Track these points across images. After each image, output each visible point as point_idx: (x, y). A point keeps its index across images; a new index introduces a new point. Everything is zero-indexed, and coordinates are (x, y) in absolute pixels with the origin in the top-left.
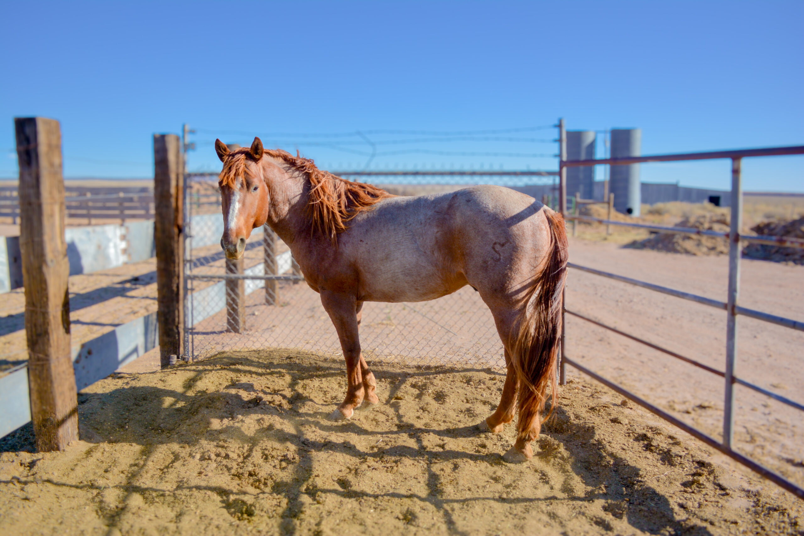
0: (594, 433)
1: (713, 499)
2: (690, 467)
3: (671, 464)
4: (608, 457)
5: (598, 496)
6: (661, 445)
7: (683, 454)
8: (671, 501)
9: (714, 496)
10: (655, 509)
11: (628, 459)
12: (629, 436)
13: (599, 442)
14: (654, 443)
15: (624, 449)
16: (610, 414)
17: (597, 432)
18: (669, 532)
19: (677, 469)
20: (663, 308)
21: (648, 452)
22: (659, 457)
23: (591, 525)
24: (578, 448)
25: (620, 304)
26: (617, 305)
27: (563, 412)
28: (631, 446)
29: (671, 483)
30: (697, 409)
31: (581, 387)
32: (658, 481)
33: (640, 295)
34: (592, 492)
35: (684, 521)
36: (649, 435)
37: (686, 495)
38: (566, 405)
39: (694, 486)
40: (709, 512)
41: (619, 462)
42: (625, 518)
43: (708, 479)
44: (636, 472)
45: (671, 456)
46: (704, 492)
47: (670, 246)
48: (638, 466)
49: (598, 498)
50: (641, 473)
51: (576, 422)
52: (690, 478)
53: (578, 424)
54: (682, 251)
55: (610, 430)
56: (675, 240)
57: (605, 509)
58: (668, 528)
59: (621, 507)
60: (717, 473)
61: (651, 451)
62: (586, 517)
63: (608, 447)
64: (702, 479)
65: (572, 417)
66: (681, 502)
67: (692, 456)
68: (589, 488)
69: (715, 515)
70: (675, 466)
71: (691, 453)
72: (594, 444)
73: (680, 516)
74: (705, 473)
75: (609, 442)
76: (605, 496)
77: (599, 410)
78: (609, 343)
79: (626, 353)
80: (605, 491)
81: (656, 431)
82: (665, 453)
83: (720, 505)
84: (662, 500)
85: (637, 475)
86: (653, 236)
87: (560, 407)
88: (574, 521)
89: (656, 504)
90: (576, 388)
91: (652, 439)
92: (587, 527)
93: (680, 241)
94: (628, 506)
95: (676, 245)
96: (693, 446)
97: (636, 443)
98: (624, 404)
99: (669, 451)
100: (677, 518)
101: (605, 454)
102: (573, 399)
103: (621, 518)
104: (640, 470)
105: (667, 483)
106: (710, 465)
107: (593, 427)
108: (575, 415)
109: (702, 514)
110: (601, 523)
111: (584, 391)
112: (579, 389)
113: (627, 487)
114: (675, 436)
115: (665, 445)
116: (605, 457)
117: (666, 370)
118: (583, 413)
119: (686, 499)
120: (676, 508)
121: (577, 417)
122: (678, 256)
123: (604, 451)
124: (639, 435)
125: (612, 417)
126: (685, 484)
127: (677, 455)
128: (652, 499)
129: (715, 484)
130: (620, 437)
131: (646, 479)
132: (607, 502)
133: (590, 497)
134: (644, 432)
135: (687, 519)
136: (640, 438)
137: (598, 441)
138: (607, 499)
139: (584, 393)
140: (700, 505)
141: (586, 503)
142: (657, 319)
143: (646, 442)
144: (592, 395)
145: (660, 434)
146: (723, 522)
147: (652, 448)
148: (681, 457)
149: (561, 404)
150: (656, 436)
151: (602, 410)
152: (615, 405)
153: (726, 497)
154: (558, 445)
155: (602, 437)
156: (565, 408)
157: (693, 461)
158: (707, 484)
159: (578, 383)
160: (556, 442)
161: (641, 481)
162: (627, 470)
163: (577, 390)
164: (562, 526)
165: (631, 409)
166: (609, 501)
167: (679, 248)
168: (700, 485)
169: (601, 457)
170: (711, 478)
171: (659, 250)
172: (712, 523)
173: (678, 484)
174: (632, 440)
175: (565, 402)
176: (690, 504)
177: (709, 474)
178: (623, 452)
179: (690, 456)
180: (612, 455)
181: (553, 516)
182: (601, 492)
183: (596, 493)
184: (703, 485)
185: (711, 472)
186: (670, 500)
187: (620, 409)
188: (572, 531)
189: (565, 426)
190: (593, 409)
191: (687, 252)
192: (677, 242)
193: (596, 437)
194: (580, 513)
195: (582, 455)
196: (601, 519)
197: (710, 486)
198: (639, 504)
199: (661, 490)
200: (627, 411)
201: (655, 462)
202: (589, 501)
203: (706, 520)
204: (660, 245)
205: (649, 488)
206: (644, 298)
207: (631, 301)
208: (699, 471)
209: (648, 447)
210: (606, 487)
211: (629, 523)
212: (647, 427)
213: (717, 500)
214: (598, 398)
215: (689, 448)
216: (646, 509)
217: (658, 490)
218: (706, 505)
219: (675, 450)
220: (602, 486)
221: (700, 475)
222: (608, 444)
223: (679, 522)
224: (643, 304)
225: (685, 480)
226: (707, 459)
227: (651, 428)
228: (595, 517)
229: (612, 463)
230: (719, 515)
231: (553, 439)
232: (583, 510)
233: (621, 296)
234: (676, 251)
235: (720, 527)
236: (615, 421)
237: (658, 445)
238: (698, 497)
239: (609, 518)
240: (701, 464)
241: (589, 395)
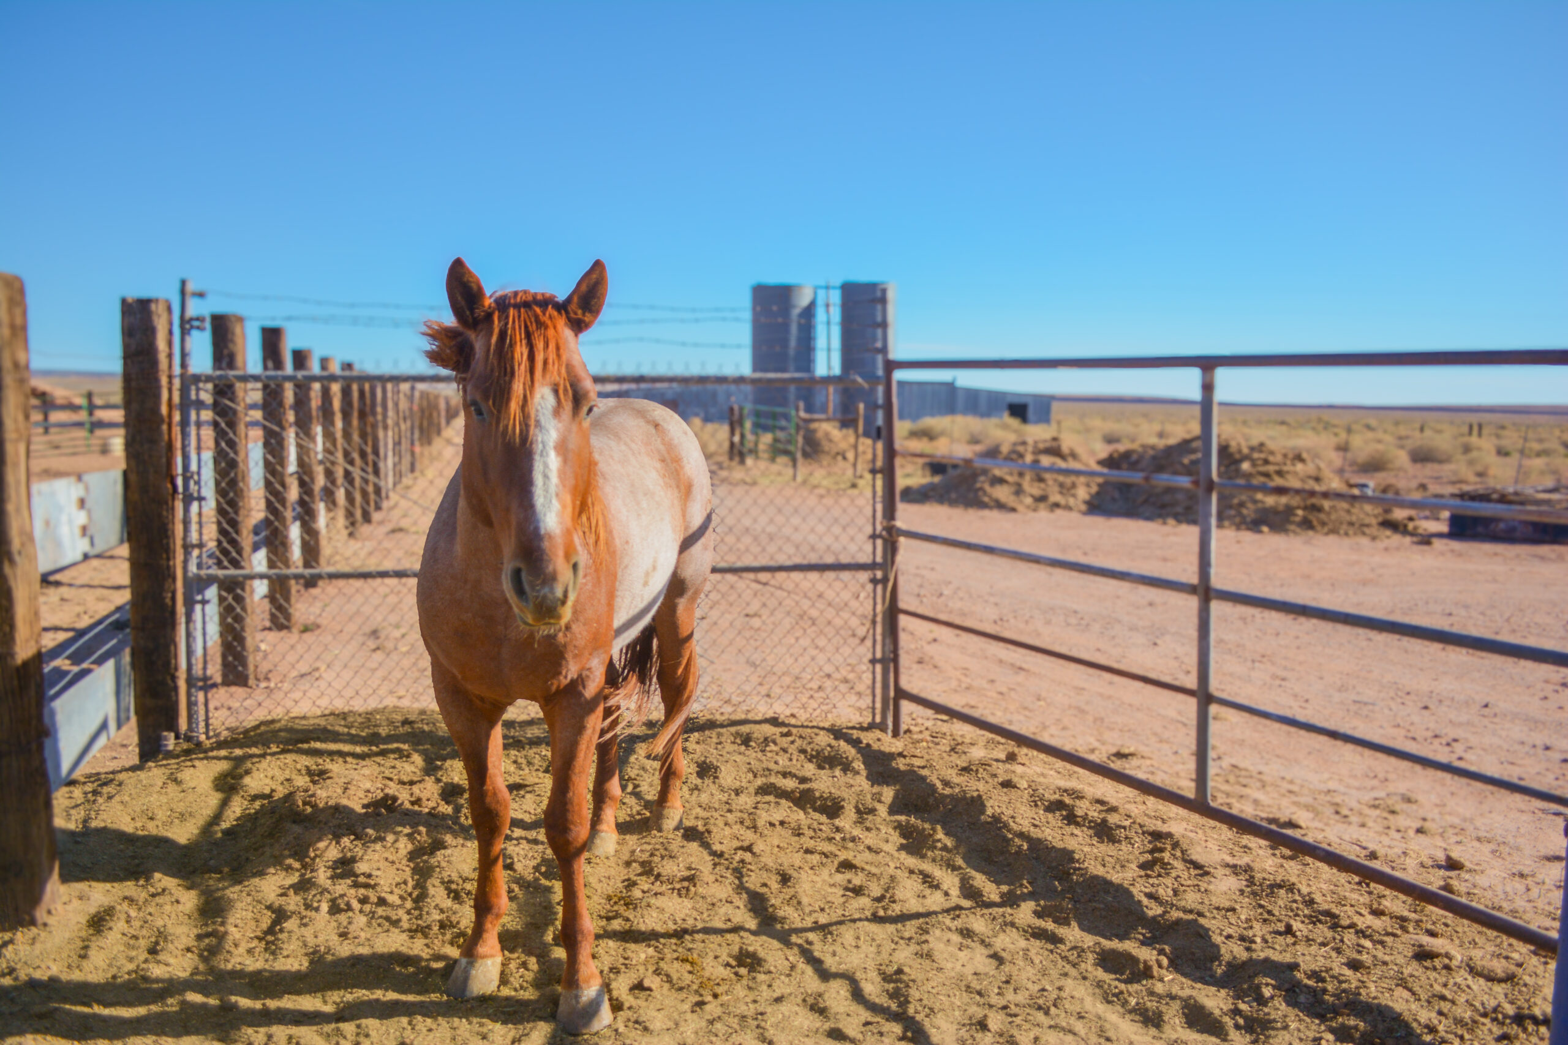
0: (983, 806)
1: (1189, 882)
2: (1141, 843)
3: (1113, 840)
4: (1016, 840)
5: (1024, 898)
6: (1091, 814)
7: (1127, 823)
8: (1135, 891)
9: (1189, 878)
10: (1116, 904)
11: (1050, 838)
12: (1036, 805)
13: (996, 819)
14: (1079, 812)
15: (1035, 826)
16: (995, 776)
17: (988, 804)
18: (1143, 935)
19: (1124, 846)
20: (996, 604)
21: (1072, 826)
22: (1091, 832)
23: (1028, 939)
24: (965, 831)
25: (925, 600)
26: (921, 602)
27: (923, 779)
28: (1043, 820)
29: (1123, 866)
30: (1113, 758)
31: (929, 738)
32: (1104, 866)
33: (950, 583)
34: (1010, 892)
35: (1160, 916)
36: (1067, 800)
37: (1151, 881)
38: (923, 767)
39: (1157, 868)
40: (1191, 899)
41: (1037, 846)
42: (1074, 924)
43: (1174, 855)
44: (1068, 855)
45: (1111, 828)
46: (1174, 874)
47: (971, 495)
48: (1070, 848)
49: (1024, 901)
50: (1077, 856)
51: (948, 791)
52: (1149, 857)
53: (952, 795)
54: (992, 504)
55: (1005, 798)
56: (978, 485)
57: (1038, 914)
58: (1140, 929)
59: (1062, 909)
60: (1185, 847)
61: (1077, 824)
62: (1017, 928)
63: (1012, 824)
64: (1166, 856)
65: (939, 785)
66: (1147, 890)
67: (1141, 826)
68: (1005, 888)
69: (1202, 903)
70: (1119, 842)
71: (1138, 821)
72: (988, 823)
73: (1154, 910)
74: (1169, 847)
75: (1013, 817)
76: (1032, 896)
77: (977, 770)
78: (935, 667)
79: (968, 680)
80: (1030, 889)
81: (1078, 796)
82: (1099, 825)
83: (1203, 889)
84: (1121, 892)
85: (1072, 860)
86: (937, 479)
87: (915, 772)
88: (1002, 936)
89: (1114, 897)
90: (922, 741)
91: (1073, 806)
92: (1023, 943)
93: (987, 487)
94: (1074, 906)
95: (980, 493)
96: (1136, 811)
97: (1050, 816)
98: (1011, 757)
99: (1104, 821)
100: (1150, 913)
101: (1010, 836)
102: (927, 757)
103: (1069, 924)
104: (1073, 852)
105: (1118, 867)
106: (1169, 835)
107: (980, 796)
108: (942, 781)
109: (1183, 903)
110: (1039, 934)
111: (938, 744)
112: (927, 742)
113: (1060, 880)
114: (1105, 799)
115: (1096, 814)
116: (1011, 839)
117: (1042, 703)
118: (953, 776)
119: (1152, 885)
120: (1145, 901)
121: (946, 783)
122: (986, 513)
123: (1009, 831)
124: (1051, 803)
125: (1001, 780)
126: (1143, 866)
127: (1119, 827)
128: (1107, 892)
129: (1185, 861)
130: (1023, 808)
131: (1086, 865)
132: (1039, 905)
133: (1011, 900)
134: (1057, 797)
135: (1165, 912)
136: (1054, 807)
137: (993, 816)
138: (1036, 900)
139: (938, 747)
140: (1176, 892)
141: (1009, 910)
142: (995, 622)
143: (1064, 813)
144: (953, 750)
145: (1082, 797)
146: (1215, 912)
147: (1079, 819)
148: (1124, 828)
149: (913, 765)
150: (1078, 802)
151: (981, 770)
152: (997, 760)
153: (1206, 878)
154: (934, 830)
155: (999, 811)
156: (924, 772)
157: (1143, 833)
158: (1175, 863)
159: (921, 732)
160: (927, 826)
161: (1079, 869)
162: (1053, 855)
163: (925, 744)
164: (986, 946)
165: (1023, 765)
166: (1042, 903)
167: (986, 499)
168: (1165, 865)
169: (1007, 841)
170: (1179, 854)
171: (953, 503)
172: (1200, 914)
173: (1134, 866)
174: (1042, 812)
175: (917, 762)
176: (1161, 891)
177: (1173, 849)
178: (1037, 830)
179: (1137, 826)
180: (1021, 835)
181: (967, 933)
182: (1025, 890)
183: (1019, 892)
184: (1169, 864)
185: (1176, 845)
186: (1132, 889)
187: (1008, 766)
188: (1004, 950)
189: (931, 800)
190: (966, 770)
191: (1000, 506)
192: (981, 489)
193: (989, 812)
194: (1006, 924)
195: (975, 840)
196: (1039, 928)
197: (1179, 865)
198: (1090, 901)
199: (1115, 877)
200: (1019, 769)
201: (1088, 839)
202: (1011, 906)
203: (1191, 912)
204: (953, 495)
205: (1096, 877)
206: (959, 588)
207: (941, 595)
208: (1159, 845)
209: (1071, 819)
210: (1029, 883)
211: (1083, 930)
212: (1059, 789)
213: (1196, 882)
214: (965, 753)
215: (1133, 815)
216: (1102, 906)
217: (1109, 877)
218: (1184, 891)
219: (1113, 819)
220: (1025, 882)
221: (1162, 850)
222: (1011, 821)
223: (1154, 918)
224: (961, 599)
225: (1142, 859)
226: (1164, 828)
227: (1066, 791)
228: (1029, 926)
229: (1025, 847)
230: (1207, 902)
231: (919, 822)
232: (1009, 919)
233: (921, 586)
234: (981, 505)
235: (1214, 918)
236: (1007, 784)
237: (1086, 814)
238: (1169, 881)
239: (1049, 925)
240: (1157, 836)
241: (948, 749)
